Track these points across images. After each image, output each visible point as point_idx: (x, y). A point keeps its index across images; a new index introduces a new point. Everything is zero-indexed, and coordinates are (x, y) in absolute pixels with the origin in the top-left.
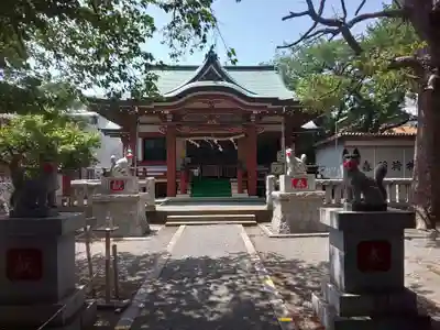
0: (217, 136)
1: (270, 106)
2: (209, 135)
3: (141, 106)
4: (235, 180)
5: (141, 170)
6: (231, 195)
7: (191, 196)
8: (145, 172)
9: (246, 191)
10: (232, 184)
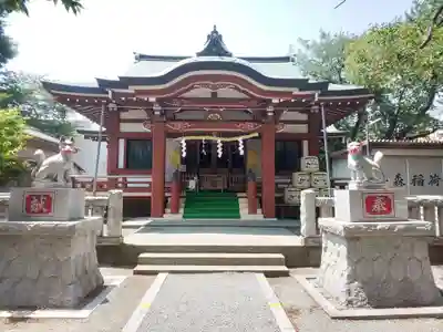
0: (220, 134)
1: (296, 91)
2: (210, 134)
3: (116, 90)
4: (244, 195)
5: (121, 180)
6: (239, 217)
7: (184, 217)
8: (125, 183)
9: (259, 211)
10: (240, 200)
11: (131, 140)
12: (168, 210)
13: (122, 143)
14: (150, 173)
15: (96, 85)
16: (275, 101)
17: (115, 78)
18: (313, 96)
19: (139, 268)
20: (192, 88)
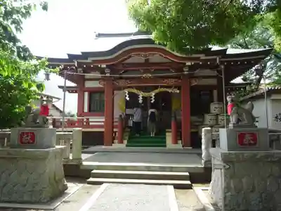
1: (203, 57)
3: (79, 61)
4: (170, 130)
5: (85, 120)
6: (165, 146)
7: (127, 146)
8: (88, 122)
9: (180, 142)
10: (167, 134)
11: (92, 92)
12: (116, 141)
13: (86, 94)
14: (103, 115)
15: (67, 57)
16: (188, 63)
17: (79, 53)
18: (216, 59)
19: (91, 179)
20: (130, 57)
